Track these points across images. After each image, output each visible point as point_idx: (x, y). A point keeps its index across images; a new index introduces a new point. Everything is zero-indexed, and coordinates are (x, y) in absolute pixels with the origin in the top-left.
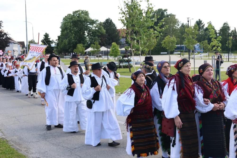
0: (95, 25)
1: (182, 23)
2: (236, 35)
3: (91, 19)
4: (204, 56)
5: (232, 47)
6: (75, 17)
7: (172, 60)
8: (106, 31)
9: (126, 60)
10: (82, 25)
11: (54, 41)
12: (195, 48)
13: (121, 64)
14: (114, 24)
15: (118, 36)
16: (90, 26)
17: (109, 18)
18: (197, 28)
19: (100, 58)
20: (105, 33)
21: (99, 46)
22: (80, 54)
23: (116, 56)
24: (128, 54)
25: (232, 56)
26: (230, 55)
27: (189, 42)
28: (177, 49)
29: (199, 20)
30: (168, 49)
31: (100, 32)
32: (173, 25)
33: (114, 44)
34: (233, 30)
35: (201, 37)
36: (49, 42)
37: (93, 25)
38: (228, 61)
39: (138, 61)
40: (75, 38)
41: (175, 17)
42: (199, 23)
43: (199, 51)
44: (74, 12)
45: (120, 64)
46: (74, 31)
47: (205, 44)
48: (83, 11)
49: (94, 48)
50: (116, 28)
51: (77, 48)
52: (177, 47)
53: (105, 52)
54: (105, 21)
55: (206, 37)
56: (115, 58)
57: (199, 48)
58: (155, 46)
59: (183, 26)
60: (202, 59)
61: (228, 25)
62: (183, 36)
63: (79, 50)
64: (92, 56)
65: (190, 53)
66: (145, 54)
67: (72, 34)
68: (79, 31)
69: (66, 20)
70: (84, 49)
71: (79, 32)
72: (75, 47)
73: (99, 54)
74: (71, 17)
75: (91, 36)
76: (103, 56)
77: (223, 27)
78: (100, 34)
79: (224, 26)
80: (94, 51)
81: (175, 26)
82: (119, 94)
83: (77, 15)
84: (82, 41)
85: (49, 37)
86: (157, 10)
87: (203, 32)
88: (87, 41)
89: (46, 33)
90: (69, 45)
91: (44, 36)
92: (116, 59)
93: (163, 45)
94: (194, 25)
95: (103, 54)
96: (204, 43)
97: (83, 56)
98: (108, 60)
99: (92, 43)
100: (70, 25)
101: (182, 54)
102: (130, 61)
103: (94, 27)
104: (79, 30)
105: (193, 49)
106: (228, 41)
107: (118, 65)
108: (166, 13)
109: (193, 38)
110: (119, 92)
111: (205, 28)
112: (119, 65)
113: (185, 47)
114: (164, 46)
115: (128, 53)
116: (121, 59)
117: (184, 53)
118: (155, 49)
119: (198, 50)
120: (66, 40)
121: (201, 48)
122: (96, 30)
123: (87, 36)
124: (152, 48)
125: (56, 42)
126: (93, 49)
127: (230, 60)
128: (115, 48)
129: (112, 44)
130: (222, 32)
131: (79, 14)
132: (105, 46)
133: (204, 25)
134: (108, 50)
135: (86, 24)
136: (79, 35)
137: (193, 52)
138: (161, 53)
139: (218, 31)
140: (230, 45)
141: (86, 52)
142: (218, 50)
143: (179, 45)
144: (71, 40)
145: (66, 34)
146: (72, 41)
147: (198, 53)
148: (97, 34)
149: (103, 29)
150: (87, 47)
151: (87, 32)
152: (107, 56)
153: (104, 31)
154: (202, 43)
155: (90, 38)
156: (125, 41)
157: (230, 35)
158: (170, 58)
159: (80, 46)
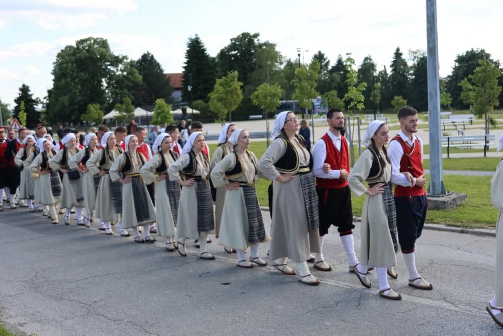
0: (122, 66)
1: (288, 59)
2: (388, 79)
3: (114, 55)
5: (381, 100)
6: (82, 51)
8: (143, 78)
10: (95, 66)
11: (40, 100)
12: (314, 106)
14: (158, 65)
15: (168, 87)
16: (112, 68)
17: (148, 53)
18: (317, 67)
20: (142, 82)
21: (133, 107)
22: (93, 124)
25: (381, 118)
26: (378, 117)
27: (302, 93)
28: (280, 108)
29: (320, 52)
30: (264, 108)
31: (133, 79)
32: (271, 64)
33: (160, 101)
34: (381, 71)
35: (325, 85)
36: (30, 103)
37: (117, 66)
40: (83, 93)
41: (274, 49)
42: (320, 57)
43: (322, 111)
44: (78, 41)
46: (80, 80)
47: (331, 97)
48: (97, 38)
49: (120, 110)
50: (162, 71)
51: (88, 111)
52: (280, 104)
53: (143, 118)
54: (141, 58)
55: (334, 84)
57: (321, 105)
58: (239, 105)
59: (290, 65)
61: (372, 62)
62: (291, 83)
63: (91, 115)
65: (305, 115)
67: (77, 85)
68: (90, 79)
69: (63, 58)
70: (102, 114)
71: (90, 82)
72: (83, 109)
74: (72, 52)
75: (114, 87)
77: (363, 65)
78: (132, 84)
79: (365, 63)
80: (121, 116)
81: (274, 66)
83: (86, 46)
84: (97, 98)
85: (30, 93)
86: (240, 36)
87: (327, 76)
88: (106, 98)
89: (24, 85)
90: (72, 107)
91: (21, 89)
93: (254, 101)
94: (311, 63)
96: (329, 96)
99: (118, 102)
100: (72, 68)
103: (121, 70)
104: (91, 75)
105: (311, 107)
106: (373, 91)
108: (258, 40)
111: (330, 67)
113: (294, 104)
114: (255, 104)
119: (319, 109)
120: (66, 98)
121: (325, 106)
122: (124, 75)
123: (107, 87)
124: (234, 108)
125: (45, 101)
126: (120, 113)
128: (162, 109)
129: (156, 102)
130: (363, 75)
131: (89, 46)
132: (144, 107)
133: (328, 63)
134: (150, 114)
135: (103, 66)
136: (90, 87)
137: (310, 112)
138: (251, 117)
140: (377, 98)
141: (105, 120)
142: (358, 108)
143: (284, 101)
144: (76, 98)
145: (64, 86)
147: (319, 115)
148: (126, 82)
149: (137, 74)
150: (107, 111)
151: (106, 80)
153: (139, 77)
154: (327, 96)
155: (112, 91)
156: (182, 96)
157: (376, 79)
158: (267, 125)
159: (93, 108)
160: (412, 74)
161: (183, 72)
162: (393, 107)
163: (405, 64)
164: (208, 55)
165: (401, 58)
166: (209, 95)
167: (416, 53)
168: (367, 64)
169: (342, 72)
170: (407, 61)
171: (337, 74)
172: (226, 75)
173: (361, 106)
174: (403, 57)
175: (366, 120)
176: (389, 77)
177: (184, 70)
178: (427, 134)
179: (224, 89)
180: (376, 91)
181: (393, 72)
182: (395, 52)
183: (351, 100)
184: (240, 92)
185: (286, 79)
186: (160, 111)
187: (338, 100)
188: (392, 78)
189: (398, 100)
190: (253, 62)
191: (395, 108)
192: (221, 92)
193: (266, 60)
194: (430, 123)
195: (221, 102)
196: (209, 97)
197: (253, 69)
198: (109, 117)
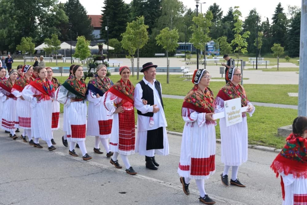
0: (52, 7)
1: (188, 8)
2: (269, 29)
4: (220, 61)
5: (262, 46)
7: (171, 66)
8: (69, 18)
10: (30, 6)
13: (93, 70)
14: (82, 7)
15: (89, 26)
16: (44, 9)
18: (211, 17)
19: (59, 61)
20: (68, 21)
21: (59, 41)
22: (26, 53)
23: (83, 57)
24: (104, 55)
25: (262, 61)
26: (259, 60)
27: (198, 38)
28: (180, 48)
29: (215, 4)
30: (166, 48)
31: (60, 19)
32: (174, 12)
33: (81, 38)
34: (264, 22)
35: (217, 31)
37: (48, 7)
38: (257, 68)
39: (120, 67)
40: (19, 27)
42: (214, 9)
43: (214, 52)
45: (90, 70)
46: (17, 16)
47: (223, 42)
49: (49, 44)
50: (85, 13)
51: (22, 43)
52: (179, 45)
53: (68, 51)
54: (68, 1)
55: (225, 31)
56: (83, 61)
57: (213, 48)
58: (145, 44)
59: (190, 13)
60: (217, 65)
61: (257, 14)
62: (189, 28)
63: (24, 46)
64: (46, 58)
65: (199, 55)
66: (129, 55)
67: (14, 21)
68: (25, 16)
70: (34, 45)
71: (25, 18)
72: (18, 41)
73: (58, 55)
75: (45, 24)
76: (64, 58)
77: (249, 16)
78: (60, 23)
79: (251, 15)
80: (49, 48)
81: (177, 13)
84: (30, 32)
87: (220, 24)
88: (38, 33)
90: (9, 39)
92: (84, 62)
93: (158, 42)
94: (207, 12)
95: (64, 54)
96: (220, 40)
97: (33, 56)
99: (47, 37)
100: (11, 6)
101: (187, 56)
103: (51, 10)
104: (26, 14)
105: (205, 49)
106: (256, 39)
107: (87, 72)
109: (205, 32)
111: (223, 17)
112: (89, 72)
113: (192, 46)
114: (159, 44)
115: (104, 53)
116: (92, 63)
117: (190, 55)
118: (146, 49)
119: (211, 50)
120: (5, 31)
121: (216, 48)
122: (54, 15)
123: (39, 24)
124: (141, 47)
126: (49, 46)
127: (258, 67)
128: (82, 44)
129: (77, 38)
130: (249, 25)
132: (68, 42)
133: (222, 13)
134: (73, 47)
135: (36, 6)
136: (26, 23)
137: (204, 53)
138: (156, 54)
139: (243, 22)
140: (260, 44)
141: (37, 51)
142: (242, 51)
143: (184, 43)
144: (12, 30)
145: (3, 20)
146: (13, 32)
147: (212, 56)
148: (55, 21)
149: (64, 14)
150: (39, 43)
151: (38, 18)
152: (70, 58)
153: (66, 17)
154: (218, 41)
155: (43, 28)
156: (100, 35)
157: (259, 29)
158: (168, 62)
159: (27, 41)
160: (290, 26)
161: (102, 14)
162: (272, 52)
163: (285, 18)
164: (124, 2)
165: (282, 12)
166: (122, 34)
167: (295, 9)
168: (253, 16)
169: (232, 22)
170: (286, 15)
171: (228, 22)
172: (135, 20)
173: (244, 51)
174: (283, 12)
175: (250, 62)
176: (270, 27)
177: (103, 13)
178: (298, 75)
179: (133, 31)
180: (258, 38)
181: (274, 23)
182: (277, 7)
183: (237, 45)
184: (146, 33)
185: (186, 25)
186: (80, 46)
187: (228, 44)
188: (273, 28)
189: (276, 47)
190: (160, 9)
191: (274, 53)
192: (132, 33)
193: (171, 9)
194: (301, 67)
195: (131, 41)
196: (122, 37)
197: (159, 16)
198: (40, 49)
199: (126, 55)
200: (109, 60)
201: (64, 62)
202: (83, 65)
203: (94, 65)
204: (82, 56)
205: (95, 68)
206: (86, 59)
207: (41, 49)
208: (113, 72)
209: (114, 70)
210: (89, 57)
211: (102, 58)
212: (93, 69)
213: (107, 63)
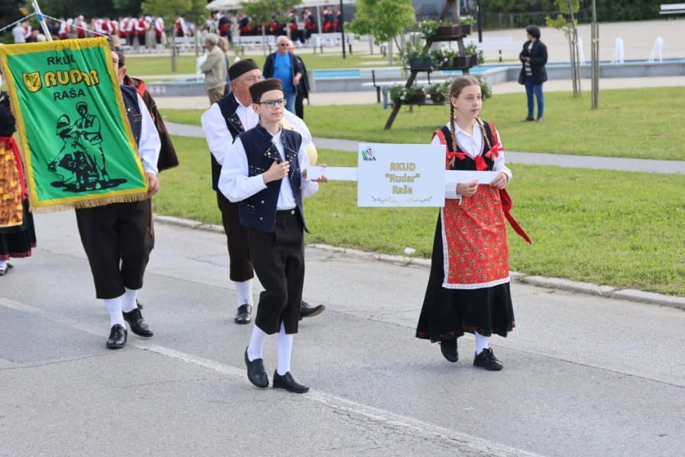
9: (449, 56)
13: (423, 78)
23: (387, 32)
24: (463, 18)
45: (413, 78)
56: (386, 44)
66: (561, 16)
82: (408, 259)
92: (390, 47)
98: (344, 56)
102: (475, 60)
107: (400, 87)
110: (407, 246)
112: (409, 84)
115: (463, 13)
116: (421, 52)
138: (664, 7)
152: (339, 35)
198: (226, 6)
199: (547, 18)
200: (484, 38)
201: (315, 53)
202: (387, 62)
203: (429, 59)
204: (381, 28)
205: (430, 71)
206: (398, 38)
207: (231, 6)
208: (502, 82)
209: (503, 75)
210: (407, 31)
211: (456, 34)
212: (425, 74)
213: (477, 51)
